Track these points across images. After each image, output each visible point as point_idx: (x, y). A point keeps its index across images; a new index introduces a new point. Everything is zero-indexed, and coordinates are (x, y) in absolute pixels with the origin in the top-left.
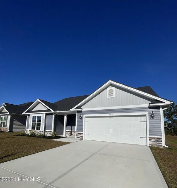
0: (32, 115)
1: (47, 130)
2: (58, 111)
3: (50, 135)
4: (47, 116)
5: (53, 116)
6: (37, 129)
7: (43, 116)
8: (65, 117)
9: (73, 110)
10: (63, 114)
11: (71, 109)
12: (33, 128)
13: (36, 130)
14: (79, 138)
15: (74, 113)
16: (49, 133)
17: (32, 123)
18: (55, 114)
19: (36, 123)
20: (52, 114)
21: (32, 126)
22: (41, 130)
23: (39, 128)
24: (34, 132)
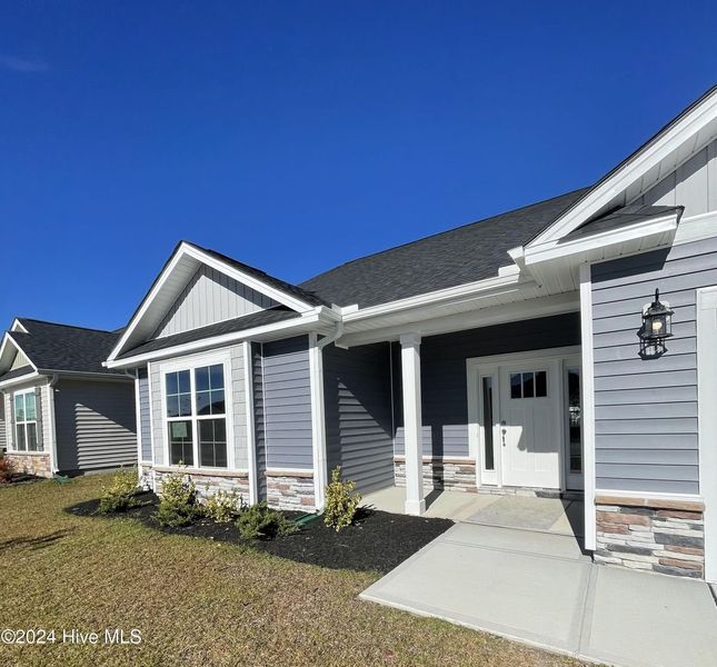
0: (161, 369)
1: (274, 464)
2: (350, 312)
3: (304, 502)
4: (264, 362)
5: (314, 356)
6: (205, 461)
7: (234, 361)
8: (410, 360)
9: (547, 248)
10: (388, 337)
11: (515, 253)
12: (180, 452)
13: (196, 467)
14: (648, 552)
15: (502, 307)
16: (294, 485)
17: (166, 419)
18: (326, 342)
19: (194, 418)
20: (297, 342)
21: (172, 438)
22: (231, 468)
23: (215, 454)
24: (185, 480)
